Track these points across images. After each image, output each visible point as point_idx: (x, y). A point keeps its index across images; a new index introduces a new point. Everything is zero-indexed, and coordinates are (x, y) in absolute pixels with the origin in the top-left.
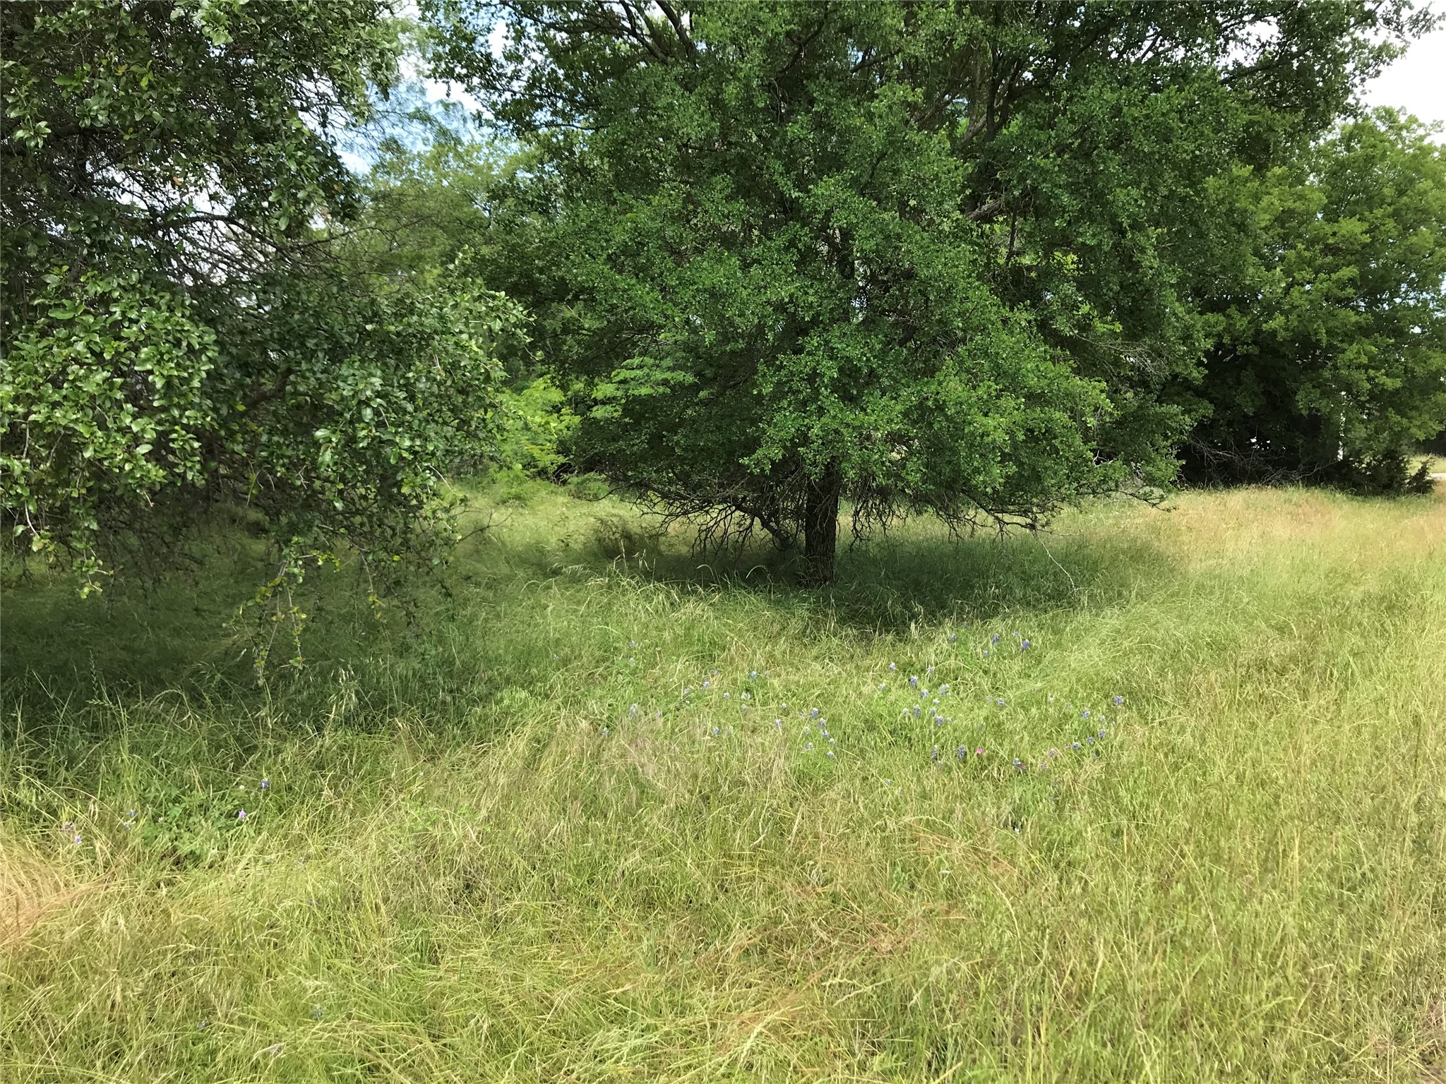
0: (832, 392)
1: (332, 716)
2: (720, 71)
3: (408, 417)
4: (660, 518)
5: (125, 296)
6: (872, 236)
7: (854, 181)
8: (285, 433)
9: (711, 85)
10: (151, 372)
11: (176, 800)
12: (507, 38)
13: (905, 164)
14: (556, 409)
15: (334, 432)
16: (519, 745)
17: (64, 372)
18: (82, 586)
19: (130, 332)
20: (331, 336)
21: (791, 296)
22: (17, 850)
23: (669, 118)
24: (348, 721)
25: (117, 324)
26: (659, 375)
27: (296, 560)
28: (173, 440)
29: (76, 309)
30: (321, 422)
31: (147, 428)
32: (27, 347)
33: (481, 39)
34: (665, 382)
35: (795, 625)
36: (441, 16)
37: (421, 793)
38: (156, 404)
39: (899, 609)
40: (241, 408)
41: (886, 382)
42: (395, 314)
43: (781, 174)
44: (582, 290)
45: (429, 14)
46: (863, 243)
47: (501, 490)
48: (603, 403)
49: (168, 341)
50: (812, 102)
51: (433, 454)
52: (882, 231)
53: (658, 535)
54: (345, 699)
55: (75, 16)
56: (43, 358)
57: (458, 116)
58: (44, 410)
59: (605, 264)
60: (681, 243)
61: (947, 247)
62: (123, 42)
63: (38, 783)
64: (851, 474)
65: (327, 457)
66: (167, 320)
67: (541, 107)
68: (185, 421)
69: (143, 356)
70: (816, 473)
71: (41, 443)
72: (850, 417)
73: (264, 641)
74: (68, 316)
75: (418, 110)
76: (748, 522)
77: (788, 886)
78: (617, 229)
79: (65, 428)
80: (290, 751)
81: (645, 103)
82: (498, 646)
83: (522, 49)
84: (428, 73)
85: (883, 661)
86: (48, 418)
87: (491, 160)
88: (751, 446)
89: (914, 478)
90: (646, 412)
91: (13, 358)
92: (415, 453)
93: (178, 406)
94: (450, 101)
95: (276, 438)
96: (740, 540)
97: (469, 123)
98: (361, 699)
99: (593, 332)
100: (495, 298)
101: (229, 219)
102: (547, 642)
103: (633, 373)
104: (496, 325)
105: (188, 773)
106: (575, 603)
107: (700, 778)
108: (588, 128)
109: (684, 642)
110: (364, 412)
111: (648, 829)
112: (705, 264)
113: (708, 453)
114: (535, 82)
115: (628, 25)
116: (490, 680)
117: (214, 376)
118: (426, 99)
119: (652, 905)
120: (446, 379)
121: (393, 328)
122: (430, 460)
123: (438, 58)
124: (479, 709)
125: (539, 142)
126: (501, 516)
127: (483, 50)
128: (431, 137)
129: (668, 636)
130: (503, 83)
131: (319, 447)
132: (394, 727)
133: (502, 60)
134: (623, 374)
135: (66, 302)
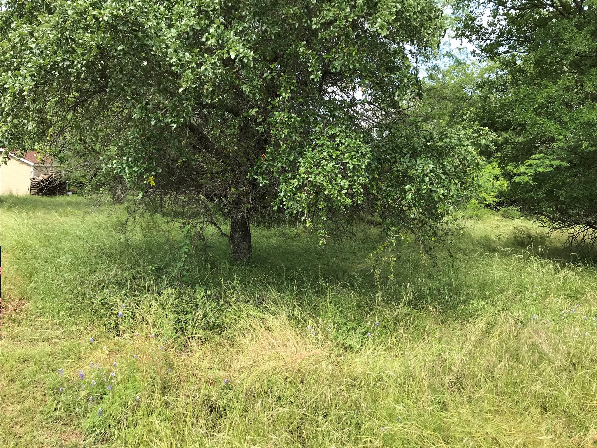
1: (403, 301)
3: (442, 181)
4: (549, 229)
5: (341, 134)
8: (392, 186)
9: (593, 26)
10: (348, 163)
11: (344, 324)
12: (489, 16)
14: (496, 178)
15: (413, 186)
16: (481, 324)
17: (319, 163)
18: (320, 240)
19: (342, 148)
20: (413, 148)
22: (294, 333)
23: (570, 43)
24: (409, 303)
25: (338, 145)
26: (547, 162)
27: (393, 237)
28: (354, 188)
29: (324, 140)
30: (406, 182)
31: (345, 183)
32: (309, 154)
33: (478, 19)
34: (552, 166)
36: (461, 11)
37: (439, 338)
38: (349, 175)
40: (376, 176)
42: (439, 138)
44: (519, 125)
47: (469, 212)
48: (519, 175)
49: (354, 151)
51: (452, 196)
53: (545, 237)
54: (408, 295)
55: (332, 32)
56: (313, 158)
57: (465, 53)
58: (313, 176)
59: (532, 113)
60: (572, 101)
62: (347, 39)
63: (301, 309)
65: (409, 196)
66: (355, 143)
67: (503, 45)
68: (359, 181)
69: (345, 157)
71: (311, 188)
73: (379, 267)
74: (322, 142)
75: (447, 52)
78: (539, 96)
79: (320, 183)
80: (387, 312)
81: (557, 39)
82: (471, 280)
83: (496, 20)
84: (453, 36)
86: (314, 179)
87: (474, 71)
90: (546, 179)
91: (304, 158)
92: (444, 196)
93: (357, 175)
94: (462, 47)
95: (389, 188)
96: (592, 242)
97: (469, 55)
98: (414, 295)
99: (521, 144)
100: (483, 130)
101: (370, 103)
102: (493, 281)
103: (535, 162)
104: (483, 142)
105: (349, 314)
106: (507, 265)
107: (571, 355)
108: (524, 52)
109: (562, 288)
110: (425, 179)
111: (544, 374)
112: (585, 110)
113: (579, 200)
114: (501, 35)
115: (550, 3)
116: (468, 295)
117: (369, 164)
118: (451, 47)
119: (545, 409)
120: (459, 165)
121: (438, 144)
122: (451, 199)
123: (458, 29)
124: (463, 306)
125: (500, 60)
126: (469, 224)
127: (479, 23)
128: (452, 63)
129: (553, 285)
130: (487, 36)
131: (406, 192)
132: (427, 308)
133: (486, 27)
134: (530, 162)
135: (322, 138)
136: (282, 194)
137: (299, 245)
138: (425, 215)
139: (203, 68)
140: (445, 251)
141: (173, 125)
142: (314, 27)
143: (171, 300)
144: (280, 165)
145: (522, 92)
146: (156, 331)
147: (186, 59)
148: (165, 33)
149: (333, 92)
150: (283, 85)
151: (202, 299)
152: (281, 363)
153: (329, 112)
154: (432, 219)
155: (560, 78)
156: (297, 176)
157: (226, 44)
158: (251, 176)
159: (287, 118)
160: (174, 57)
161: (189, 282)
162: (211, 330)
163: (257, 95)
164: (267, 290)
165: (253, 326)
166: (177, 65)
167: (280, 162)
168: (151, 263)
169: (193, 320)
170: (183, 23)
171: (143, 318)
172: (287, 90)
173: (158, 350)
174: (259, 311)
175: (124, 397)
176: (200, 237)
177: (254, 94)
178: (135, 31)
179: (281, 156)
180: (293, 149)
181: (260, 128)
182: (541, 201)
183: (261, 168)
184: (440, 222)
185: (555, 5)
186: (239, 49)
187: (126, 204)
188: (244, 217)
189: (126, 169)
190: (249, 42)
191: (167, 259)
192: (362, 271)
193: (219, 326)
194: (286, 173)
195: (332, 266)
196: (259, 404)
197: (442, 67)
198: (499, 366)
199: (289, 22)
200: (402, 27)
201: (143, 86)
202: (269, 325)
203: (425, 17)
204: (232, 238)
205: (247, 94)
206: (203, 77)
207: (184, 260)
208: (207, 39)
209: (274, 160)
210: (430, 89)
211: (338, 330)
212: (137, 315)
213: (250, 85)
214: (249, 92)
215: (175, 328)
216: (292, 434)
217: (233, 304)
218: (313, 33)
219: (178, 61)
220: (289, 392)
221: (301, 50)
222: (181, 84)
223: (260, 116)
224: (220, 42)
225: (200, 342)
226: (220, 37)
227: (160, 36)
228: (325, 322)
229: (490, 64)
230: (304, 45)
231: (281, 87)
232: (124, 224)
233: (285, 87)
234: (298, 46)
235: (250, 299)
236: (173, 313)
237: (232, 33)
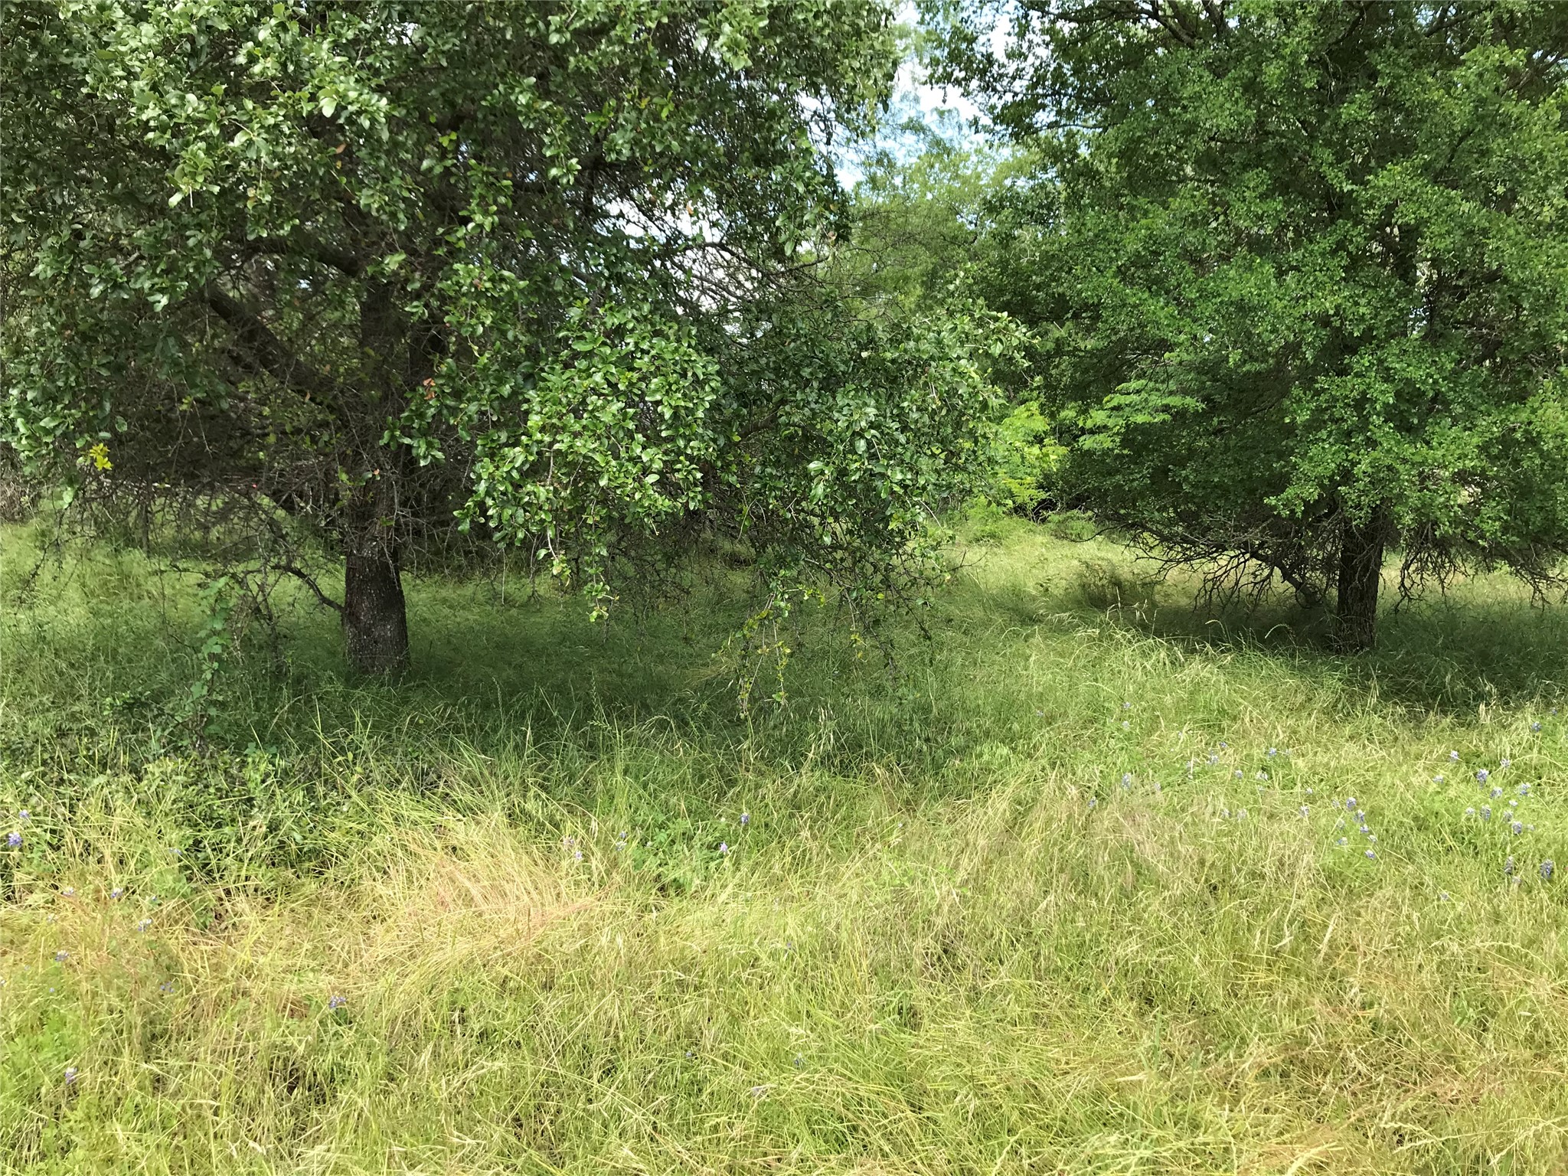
0: (1385, 421)
1: (811, 755)
2: (1261, 51)
3: (900, 449)
4: (1160, 563)
5: (639, 326)
6: (1448, 233)
7: (1426, 167)
8: (777, 464)
9: (1248, 67)
10: (658, 403)
11: (662, 827)
12: (1009, 34)
13: (1497, 144)
14: (1039, 440)
15: (827, 464)
16: (999, 805)
17: (584, 402)
18: (591, 610)
19: (643, 363)
20: (826, 365)
21: (1338, 307)
22: (525, 858)
23: (1195, 108)
24: (825, 761)
25: (632, 354)
26: (1156, 400)
27: (783, 594)
28: (678, 470)
29: (595, 341)
30: (812, 454)
31: (656, 458)
32: (553, 378)
33: (982, 39)
34: (1166, 409)
35: (1324, 698)
36: (940, 17)
37: (899, 845)
38: (664, 434)
39: (1460, 686)
40: (737, 439)
41: (1458, 409)
42: (891, 340)
43: (1331, 165)
44: (1086, 307)
45: (927, 17)
46: (1437, 240)
47: (974, 527)
48: (1092, 432)
49: (675, 371)
50: (1374, 75)
51: (924, 488)
52: (1461, 226)
53: (1152, 584)
54: (823, 738)
55: (605, 54)
56: (565, 389)
57: (954, 122)
58: (566, 438)
59: (1114, 277)
60: (1204, 251)
61: (1548, 241)
62: (646, 74)
63: (544, 795)
64: (1408, 519)
65: (819, 490)
66: (676, 350)
67: (1044, 107)
68: (689, 451)
69: (652, 386)
70: (1359, 519)
71: (563, 470)
72: (1408, 450)
73: (751, 673)
74: (588, 347)
75: (911, 120)
76: (1266, 572)
77: (1317, 1001)
78: (1128, 237)
79: (585, 457)
80: (769, 788)
81: (1167, 98)
82: (977, 695)
83: (1025, 45)
84: (923, 79)
85: (1441, 749)
86: (571, 447)
87: (980, 169)
88: (1279, 484)
89: (1491, 527)
90: (1150, 443)
91: (541, 389)
92: (905, 487)
93: (684, 436)
94: (945, 107)
95: (769, 470)
96: (1255, 592)
97: (965, 130)
98: (837, 740)
99: (1091, 353)
100: (997, 319)
101: (720, 246)
102: (1029, 696)
103: (1128, 399)
104: (997, 349)
105: (674, 800)
106: (1061, 656)
107: (1207, 864)
108: (1095, 126)
109: (1187, 707)
110: (857, 444)
111: (1146, 916)
112: (1232, 273)
113: (1223, 491)
114: (1038, 80)
115: (1148, 7)
116: (968, 732)
117: (716, 406)
118: (920, 107)
119: (1149, 1002)
120: (941, 408)
121: (888, 355)
122: (921, 495)
123: (935, 62)
124: (957, 762)
125: (1039, 145)
126: (974, 555)
127: (983, 50)
128: (923, 148)
129: (1168, 700)
130: (1004, 83)
131: (811, 479)
132: (870, 772)
133: (1003, 60)
134: (1118, 399)
135: (587, 334)
136: (482, 487)
137: (542, 624)
138: (860, 537)
139: (239, 139)
140: (915, 626)
141: (158, 297)
142: (554, 39)
143: (174, 789)
144: (473, 408)
145: (1089, 225)
146: (127, 877)
147: (190, 110)
148: (125, 35)
149: (621, 215)
150: (476, 193)
151: (263, 781)
152: (489, 941)
153: (607, 267)
154: (879, 547)
155: (1174, 194)
156: (523, 438)
157: (307, 76)
158: (393, 437)
159: (490, 280)
160: (151, 105)
161: (228, 737)
162: (292, 866)
163: (401, 216)
164: (452, 749)
165: (412, 847)
166: (162, 128)
167: (474, 399)
168: (113, 688)
169: (239, 840)
170: (176, 9)
171: (87, 846)
172: (488, 205)
173: (134, 933)
174: (430, 808)
175: (28, 1071)
176: (258, 610)
177: (393, 216)
178: (33, 26)
179: (477, 385)
180: (510, 363)
181: (415, 308)
182: (1141, 495)
183: (421, 416)
184: (897, 554)
185: (1160, 13)
186: (347, 90)
187: (35, 523)
188: (382, 553)
189: (19, 423)
190: (377, 73)
191: (164, 675)
192: (708, 684)
193: (315, 852)
194: (491, 431)
195: (630, 676)
196: (426, 1056)
197: (901, 159)
198: (1043, 906)
199: (487, 23)
200: (786, 49)
201: (59, 183)
202: (455, 842)
203: (846, 27)
204: (349, 612)
205: (374, 213)
206: (243, 164)
207: (209, 676)
208: (252, 59)
209: (458, 395)
210: (869, 215)
211: (643, 843)
212: (68, 837)
213: (381, 191)
214: (378, 210)
215: (187, 868)
216: (521, 1126)
217: (354, 794)
218: (556, 57)
219: (164, 117)
220: (510, 1016)
221: (523, 99)
222: (175, 183)
223: (417, 275)
224: (291, 68)
225: (260, 899)
226: (290, 54)
227: (107, 44)
228: (610, 824)
229: (1019, 155)
230: (529, 87)
231: (472, 196)
232: (27, 582)
233: (482, 197)
234: (512, 88)
235: (402, 775)
236: (179, 826)
237: (326, 45)
